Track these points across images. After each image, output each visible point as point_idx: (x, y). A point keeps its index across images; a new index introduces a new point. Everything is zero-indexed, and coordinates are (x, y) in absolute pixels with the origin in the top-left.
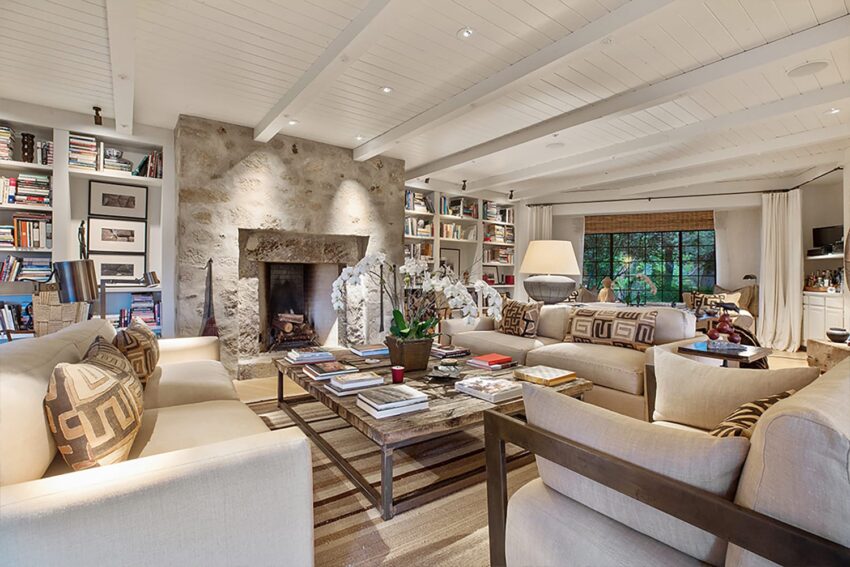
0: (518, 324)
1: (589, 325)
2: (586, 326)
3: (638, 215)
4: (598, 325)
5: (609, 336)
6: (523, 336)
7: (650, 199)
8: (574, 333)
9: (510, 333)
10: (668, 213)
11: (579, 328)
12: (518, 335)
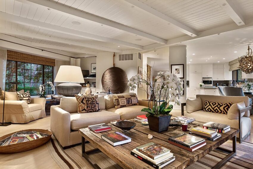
0: (95, 106)
1: (125, 100)
2: (125, 101)
3: (31, 55)
4: (128, 100)
5: (131, 103)
6: (98, 111)
7: (42, 50)
8: (121, 104)
9: (91, 112)
10: (42, 57)
11: (122, 102)
12: (96, 111)
